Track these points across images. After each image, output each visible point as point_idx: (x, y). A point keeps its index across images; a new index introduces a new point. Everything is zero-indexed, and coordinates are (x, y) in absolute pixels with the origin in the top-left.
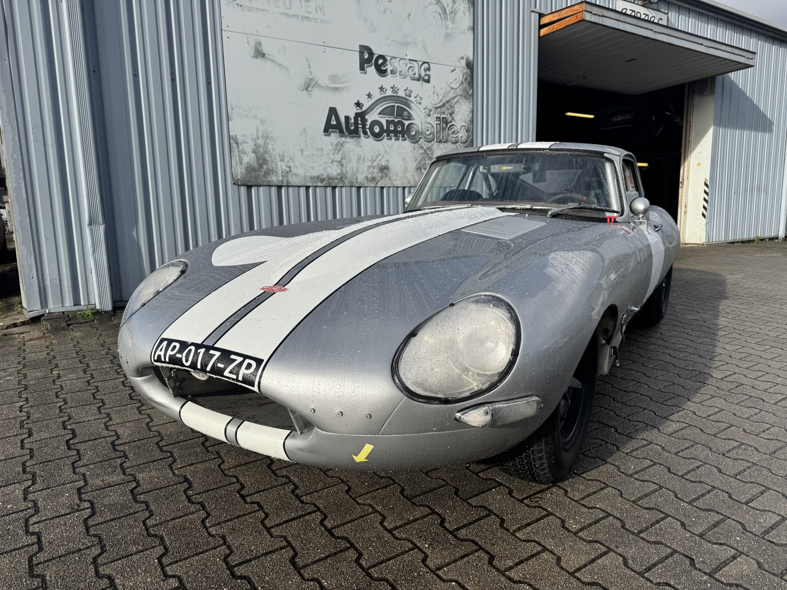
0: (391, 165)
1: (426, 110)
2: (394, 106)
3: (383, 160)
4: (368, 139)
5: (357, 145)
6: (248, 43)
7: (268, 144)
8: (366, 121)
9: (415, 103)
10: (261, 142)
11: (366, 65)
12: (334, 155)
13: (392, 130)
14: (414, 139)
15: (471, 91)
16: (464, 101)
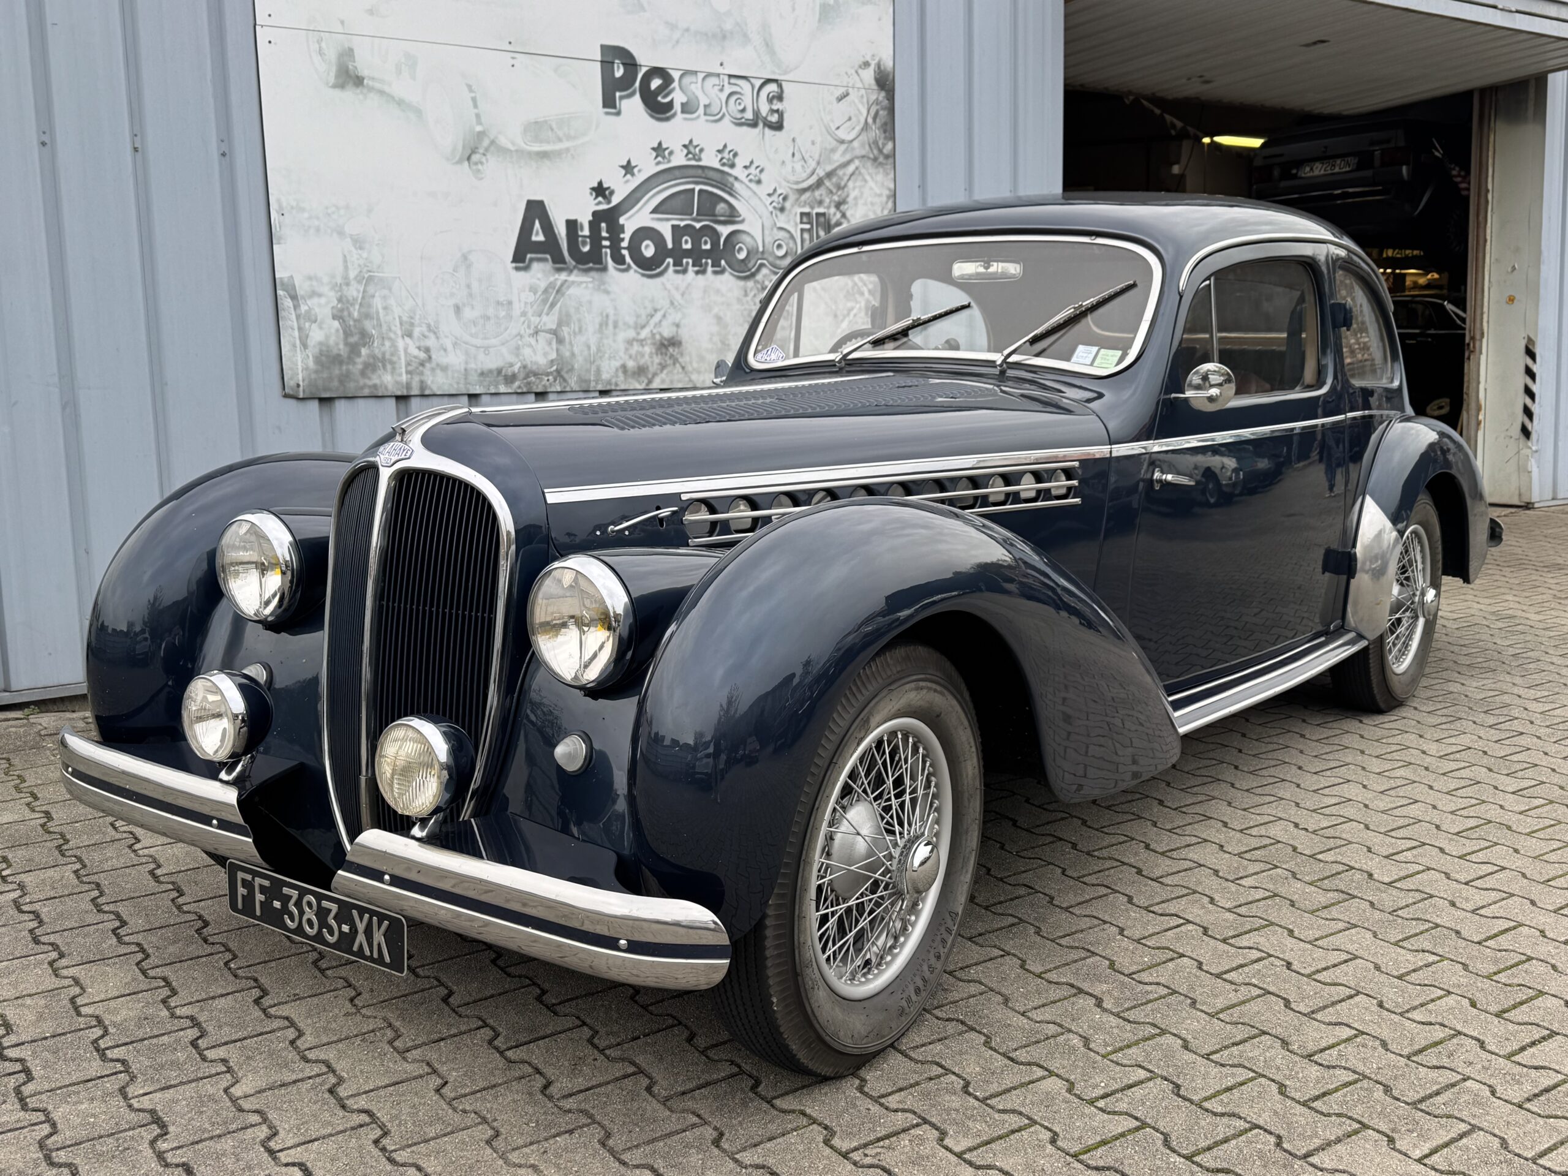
0: (684, 335)
1: (775, 198)
2: (693, 190)
3: (664, 323)
4: (625, 275)
5: (598, 289)
6: (321, 52)
7: (373, 296)
8: (622, 229)
9: (746, 181)
10: (354, 291)
11: (618, 94)
12: (540, 316)
13: (687, 250)
14: (745, 271)
15: (890, 146)
16: (872, 170)
